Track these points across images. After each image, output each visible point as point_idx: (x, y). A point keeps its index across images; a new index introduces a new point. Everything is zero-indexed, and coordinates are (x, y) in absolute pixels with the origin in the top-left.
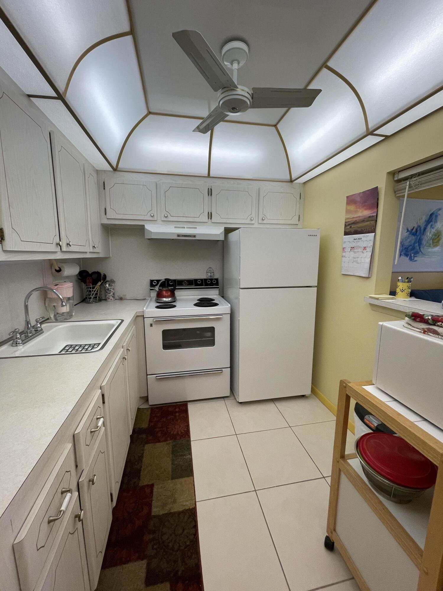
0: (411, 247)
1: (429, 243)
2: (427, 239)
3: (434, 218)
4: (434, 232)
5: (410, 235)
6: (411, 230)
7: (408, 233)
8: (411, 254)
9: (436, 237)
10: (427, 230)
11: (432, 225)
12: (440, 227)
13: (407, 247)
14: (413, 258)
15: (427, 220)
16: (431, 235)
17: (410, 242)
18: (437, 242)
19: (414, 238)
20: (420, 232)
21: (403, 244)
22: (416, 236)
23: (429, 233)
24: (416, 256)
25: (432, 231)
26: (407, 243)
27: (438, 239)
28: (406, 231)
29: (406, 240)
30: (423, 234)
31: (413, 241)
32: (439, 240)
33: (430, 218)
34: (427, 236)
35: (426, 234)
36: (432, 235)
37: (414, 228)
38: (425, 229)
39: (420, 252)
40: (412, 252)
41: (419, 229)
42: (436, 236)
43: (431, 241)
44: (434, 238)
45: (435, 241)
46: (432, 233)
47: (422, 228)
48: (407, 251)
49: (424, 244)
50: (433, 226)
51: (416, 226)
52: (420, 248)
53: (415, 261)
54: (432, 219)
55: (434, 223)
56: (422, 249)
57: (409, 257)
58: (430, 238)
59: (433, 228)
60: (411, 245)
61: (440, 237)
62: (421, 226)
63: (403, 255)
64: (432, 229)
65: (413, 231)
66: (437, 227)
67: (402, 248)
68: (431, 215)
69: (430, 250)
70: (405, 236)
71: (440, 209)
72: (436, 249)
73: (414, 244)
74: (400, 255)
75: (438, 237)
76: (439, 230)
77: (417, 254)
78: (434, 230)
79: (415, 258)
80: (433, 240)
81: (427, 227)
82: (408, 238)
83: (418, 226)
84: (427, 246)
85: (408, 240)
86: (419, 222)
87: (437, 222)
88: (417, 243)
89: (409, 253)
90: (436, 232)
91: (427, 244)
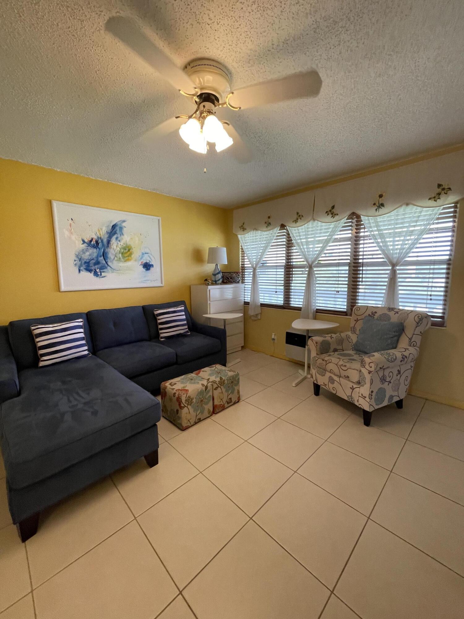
0: (94, 261)
1: (118, 257)
2: (115, 253)
3: (118, 230)
4: (123, 245)
5: (89, 248)
6: (89, 242)
7: (85, 244)
8: (95, 270)
9: (127, 251)
10: (111, 243)
11: (117, 238)
12: (128, 240)
13: (88, 261)
14: (99, 274)
15: (109, 232)
16: (118, 249)
17: (90, 255)
18: (128, 256)
19: (95, 250)
20: (103, 245)
21: (80, 257)
22: (98, 249)
23: (115, 247)
24: (104, 272)
25: (119, 244)
26: (86, 256)
27: (129, 253)
28: (82, 242)
29: (84, 253)
30: (108, 246)
31: (95, 255)
32: (131, 254)
33: (113, 230)
34: (113, 249)
35: (112, 247)
36: (120, 249)
37: (92, 239)
38: (109, 242)
39: (108, 267)
40: (96, 266)
41: (100, 241)
42: (126, 249)
43: (120, 255)
44: (123, 251)
45: (126, 255)
46: (120, 246)
47: (105, 241)
48: (88, 266)
49: (112, 258)
50: (119, 239)
51: (95, 237)
52: (106, 263)
53: (103, 277)
54: (116, 231)
55: (119, 235)
56: (110, 264)
57: (93, 272)
58: (118, 251)
60: (93, 259)
61: (131, 250)
62: (102, 237)
63: (84, 270)
64: (119, 242)
65: (92, 243)
66: (124, 240)
67: (79, 263)
68: (114, 227)
69: (121, 264)
70: (81, 249)
71: (124, 221)
72: (129, 264)
73: (97, 257)
74: (80, 271)
75: (129, 250)
76: (128, 243)
77: (104, 269)
78: (122, 244)
79: (103, 274)
80: (122, 254)
81: (112, 240)
82: (87, 251)
83: (98, 237)
84: (117, 261)
85: (88, 253)
86: (98, 233)
87: (123, 235)
88: (101, 257)
89: (93, 268)
90: (124, 245)
91: (116, 258)
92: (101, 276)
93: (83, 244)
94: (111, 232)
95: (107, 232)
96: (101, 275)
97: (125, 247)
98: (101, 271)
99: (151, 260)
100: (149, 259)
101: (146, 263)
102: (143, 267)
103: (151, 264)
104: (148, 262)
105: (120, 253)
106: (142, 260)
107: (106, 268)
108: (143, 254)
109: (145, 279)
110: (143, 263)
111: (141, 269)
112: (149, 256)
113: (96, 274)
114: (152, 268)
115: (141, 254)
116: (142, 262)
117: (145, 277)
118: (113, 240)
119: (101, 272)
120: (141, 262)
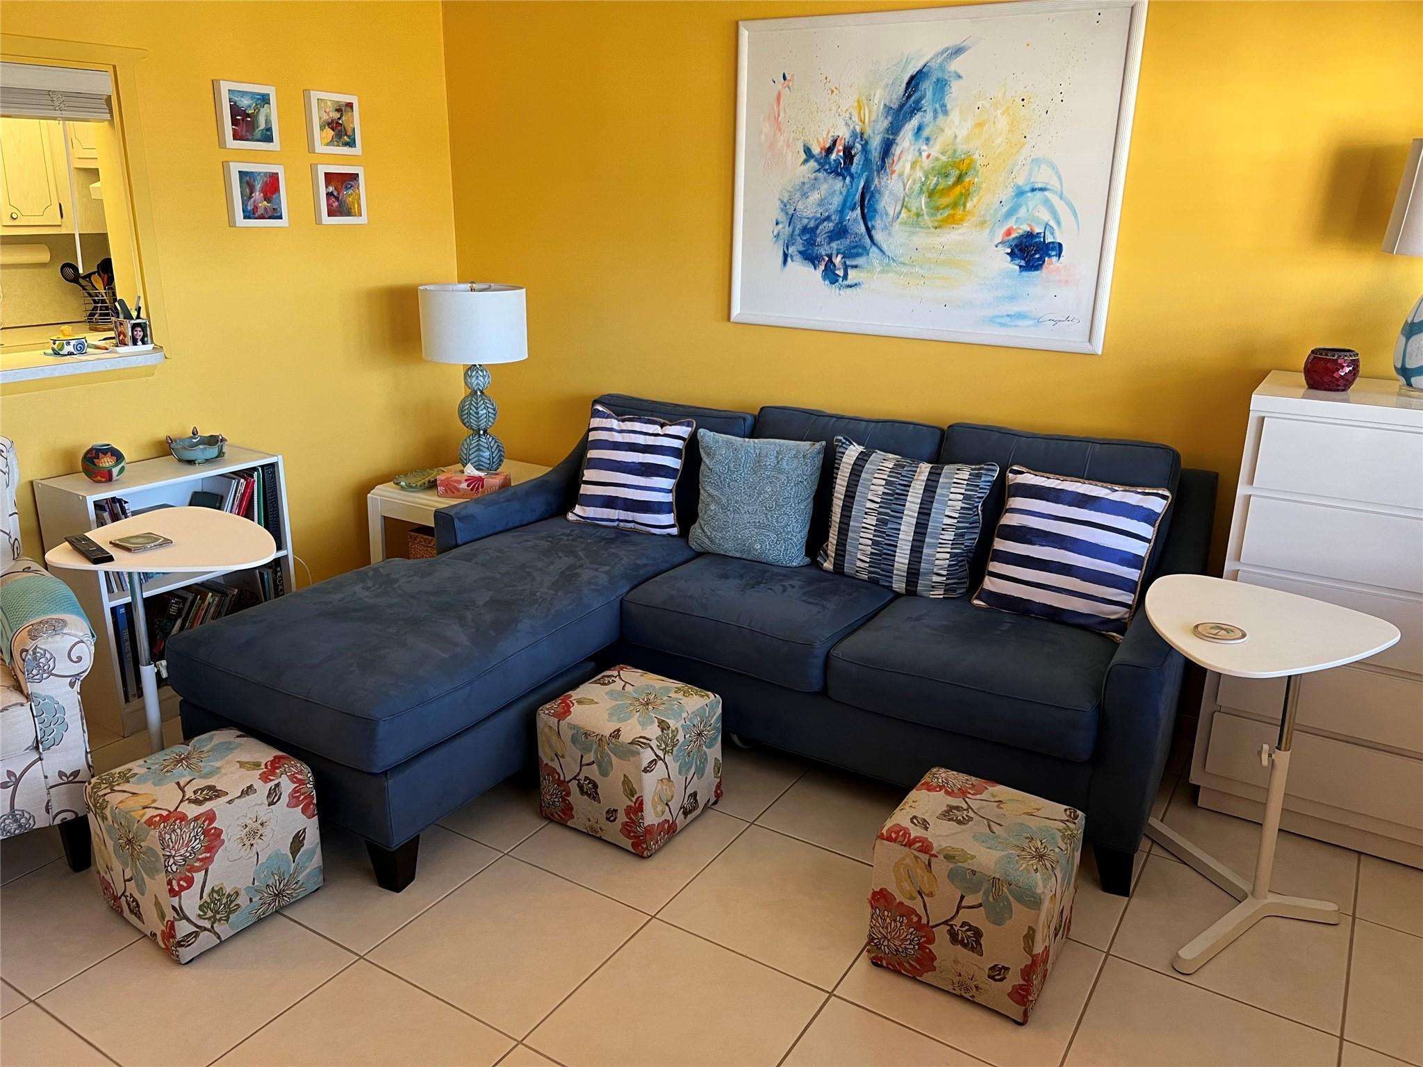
0: (829, 226)
1: (914, 210)
2: (901, 193)
4: (937, 159)
5: (821, 175)
6: (824, 154)
7: (813, 164)
8: (830, 256)
9: (951, 181)
10: (897, 150)
11: (920, 129)
12: (963, 133)
13: (812, 224)
14: (840, 273)
15: (895, 106)
16: (919, 174)
17: (821, 203)
18: (955, 205)
19: (838, 184)
20: (867, 162)
21: (791, 212)
22: (848, 179)
23: (908, 166)
24: (856, 267)
25: (924, 155)
26: (809, 208)
27: (958, 189)
28: (804, 156)
29: (805, 195)
30: (883, 166)
31: (836, 201)
32: (966, 195)
33: (909, 97)
34: (900, 175)
35: (897, 168)
36: (927, 177)
37: (835, 142)
38: (887, 148)
39: (874, 249)
40: (834, 245)
41: (858, 146)
42: (947, 176)
43: (923, 199)
44: (936, 185)
45: (945, 201)
46: (926, 164)
47: (876, 143)
48: (811, 243)
49: (892, 212)
50: (925, 133)
51: (844, 134)
52: (869, 231)
53: (850, 286)
54: (918, 102)
55: (930, 115)
56: (878, 236)
57: (822, 267)
58: (918, 185)
59: (928, 139)
60: (828, 218)
61: (967, 180)
62: (868, 132)
63: (798, 257)
64: (924, 147)
65: (833, 156)
66: (949, 133)
67: (788, 230)
68: (914, 82)
69: (921, 239)
70: (798, 181)
71: (958, 51)
72: (951, 236)
73: (841, 212)
74: (786, 256)
75: (960, 179)
76: (962, 147)
77: (858, 255)
78: (935, 150)
79: (851, 272)
80: (931, 194)
81: (898, 140)
82: (813, 187)
83: (854, 134)
84: (905, 223)
85: (815, 197)
86: (855, 118)
87: (946, 113)
88: (853, 209)
89: (823, 251)
90: (944, 159)
91: (904, 215)
92: (845, 283)
93: (806, 161)
94: (901, 106)
95: (888, 109)
96: (845, 277)
97: (945, 166)
98: (848, 263)
99: (1052, 223)
100: (1045, 215)
101: (1030, 235)
102: (1012, 254)
103: (1049, 239)
104: (1038, 230)
105: (921, 192)
106: (1011, 223)
107: (866, 252)
108: (1020, 193)
109: (1013, 308)
110: (1014, 235)
111: (1003, 263)
112: (1047, 202)
113: (830, 275)
114: (1052, 263)
115: (1009, 192)
116: (1008, 233)
117: (1012, 298)
118: (905, 140)
119: (846, 268)
120: (1005, 228)
